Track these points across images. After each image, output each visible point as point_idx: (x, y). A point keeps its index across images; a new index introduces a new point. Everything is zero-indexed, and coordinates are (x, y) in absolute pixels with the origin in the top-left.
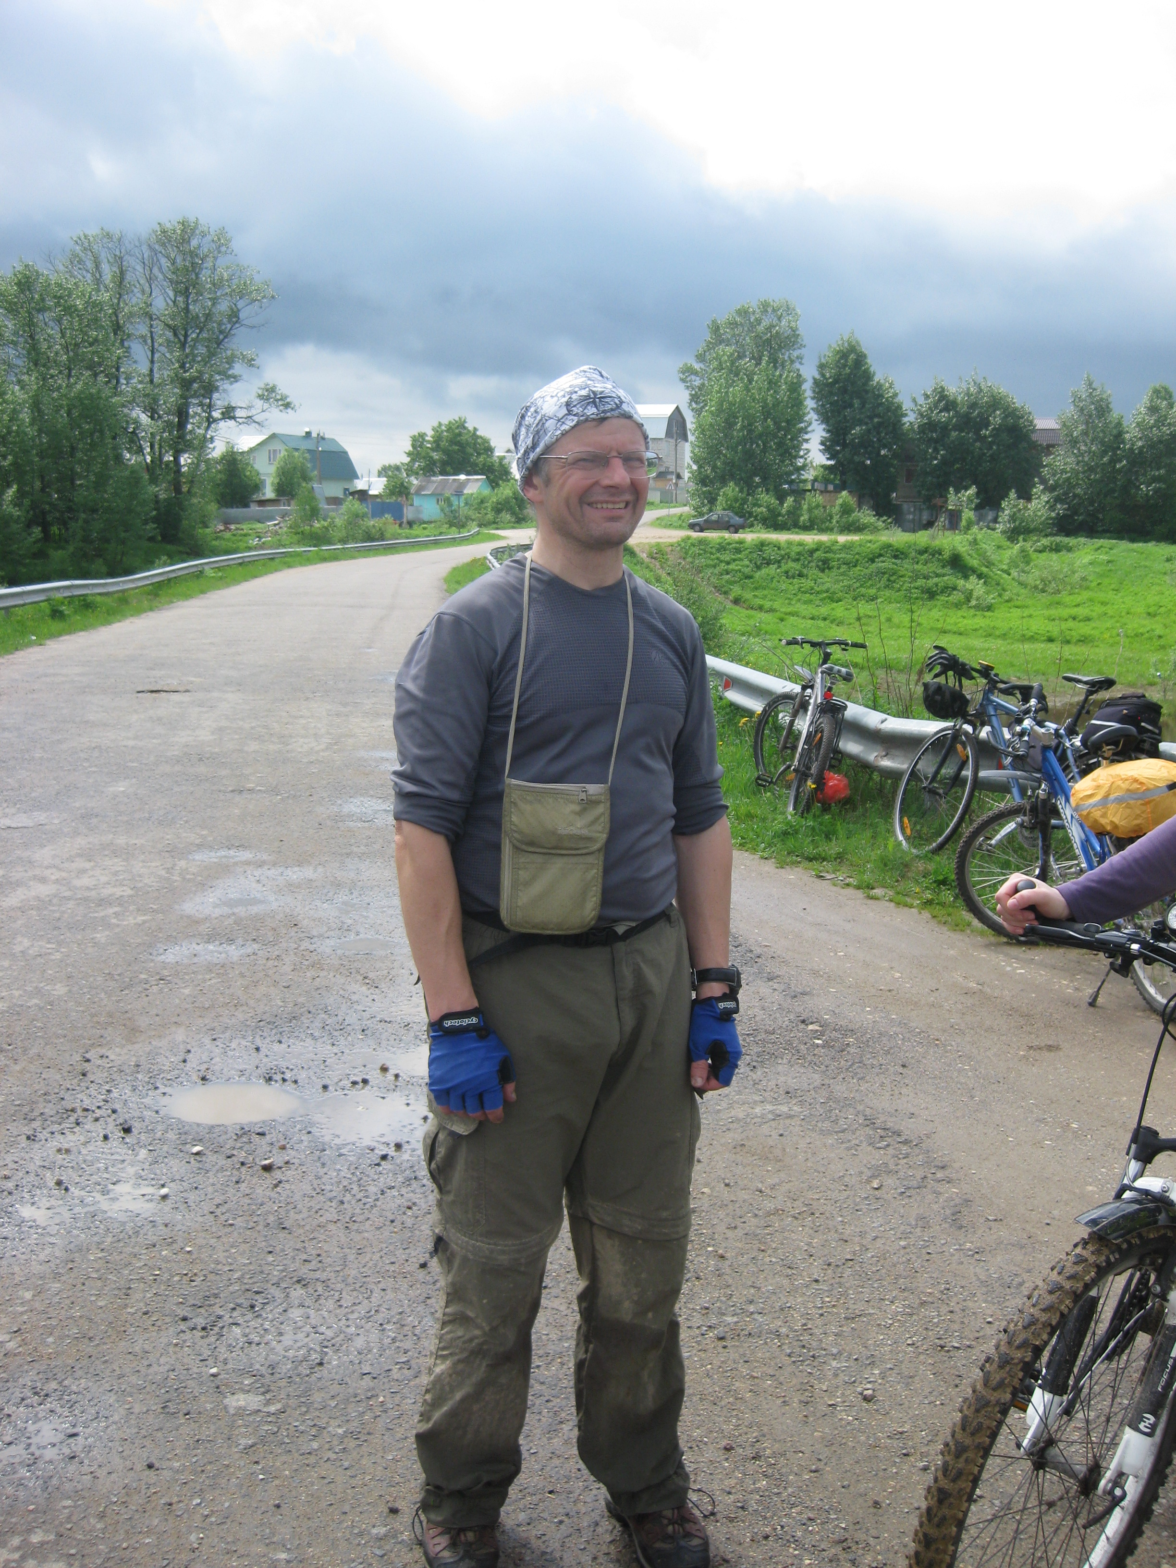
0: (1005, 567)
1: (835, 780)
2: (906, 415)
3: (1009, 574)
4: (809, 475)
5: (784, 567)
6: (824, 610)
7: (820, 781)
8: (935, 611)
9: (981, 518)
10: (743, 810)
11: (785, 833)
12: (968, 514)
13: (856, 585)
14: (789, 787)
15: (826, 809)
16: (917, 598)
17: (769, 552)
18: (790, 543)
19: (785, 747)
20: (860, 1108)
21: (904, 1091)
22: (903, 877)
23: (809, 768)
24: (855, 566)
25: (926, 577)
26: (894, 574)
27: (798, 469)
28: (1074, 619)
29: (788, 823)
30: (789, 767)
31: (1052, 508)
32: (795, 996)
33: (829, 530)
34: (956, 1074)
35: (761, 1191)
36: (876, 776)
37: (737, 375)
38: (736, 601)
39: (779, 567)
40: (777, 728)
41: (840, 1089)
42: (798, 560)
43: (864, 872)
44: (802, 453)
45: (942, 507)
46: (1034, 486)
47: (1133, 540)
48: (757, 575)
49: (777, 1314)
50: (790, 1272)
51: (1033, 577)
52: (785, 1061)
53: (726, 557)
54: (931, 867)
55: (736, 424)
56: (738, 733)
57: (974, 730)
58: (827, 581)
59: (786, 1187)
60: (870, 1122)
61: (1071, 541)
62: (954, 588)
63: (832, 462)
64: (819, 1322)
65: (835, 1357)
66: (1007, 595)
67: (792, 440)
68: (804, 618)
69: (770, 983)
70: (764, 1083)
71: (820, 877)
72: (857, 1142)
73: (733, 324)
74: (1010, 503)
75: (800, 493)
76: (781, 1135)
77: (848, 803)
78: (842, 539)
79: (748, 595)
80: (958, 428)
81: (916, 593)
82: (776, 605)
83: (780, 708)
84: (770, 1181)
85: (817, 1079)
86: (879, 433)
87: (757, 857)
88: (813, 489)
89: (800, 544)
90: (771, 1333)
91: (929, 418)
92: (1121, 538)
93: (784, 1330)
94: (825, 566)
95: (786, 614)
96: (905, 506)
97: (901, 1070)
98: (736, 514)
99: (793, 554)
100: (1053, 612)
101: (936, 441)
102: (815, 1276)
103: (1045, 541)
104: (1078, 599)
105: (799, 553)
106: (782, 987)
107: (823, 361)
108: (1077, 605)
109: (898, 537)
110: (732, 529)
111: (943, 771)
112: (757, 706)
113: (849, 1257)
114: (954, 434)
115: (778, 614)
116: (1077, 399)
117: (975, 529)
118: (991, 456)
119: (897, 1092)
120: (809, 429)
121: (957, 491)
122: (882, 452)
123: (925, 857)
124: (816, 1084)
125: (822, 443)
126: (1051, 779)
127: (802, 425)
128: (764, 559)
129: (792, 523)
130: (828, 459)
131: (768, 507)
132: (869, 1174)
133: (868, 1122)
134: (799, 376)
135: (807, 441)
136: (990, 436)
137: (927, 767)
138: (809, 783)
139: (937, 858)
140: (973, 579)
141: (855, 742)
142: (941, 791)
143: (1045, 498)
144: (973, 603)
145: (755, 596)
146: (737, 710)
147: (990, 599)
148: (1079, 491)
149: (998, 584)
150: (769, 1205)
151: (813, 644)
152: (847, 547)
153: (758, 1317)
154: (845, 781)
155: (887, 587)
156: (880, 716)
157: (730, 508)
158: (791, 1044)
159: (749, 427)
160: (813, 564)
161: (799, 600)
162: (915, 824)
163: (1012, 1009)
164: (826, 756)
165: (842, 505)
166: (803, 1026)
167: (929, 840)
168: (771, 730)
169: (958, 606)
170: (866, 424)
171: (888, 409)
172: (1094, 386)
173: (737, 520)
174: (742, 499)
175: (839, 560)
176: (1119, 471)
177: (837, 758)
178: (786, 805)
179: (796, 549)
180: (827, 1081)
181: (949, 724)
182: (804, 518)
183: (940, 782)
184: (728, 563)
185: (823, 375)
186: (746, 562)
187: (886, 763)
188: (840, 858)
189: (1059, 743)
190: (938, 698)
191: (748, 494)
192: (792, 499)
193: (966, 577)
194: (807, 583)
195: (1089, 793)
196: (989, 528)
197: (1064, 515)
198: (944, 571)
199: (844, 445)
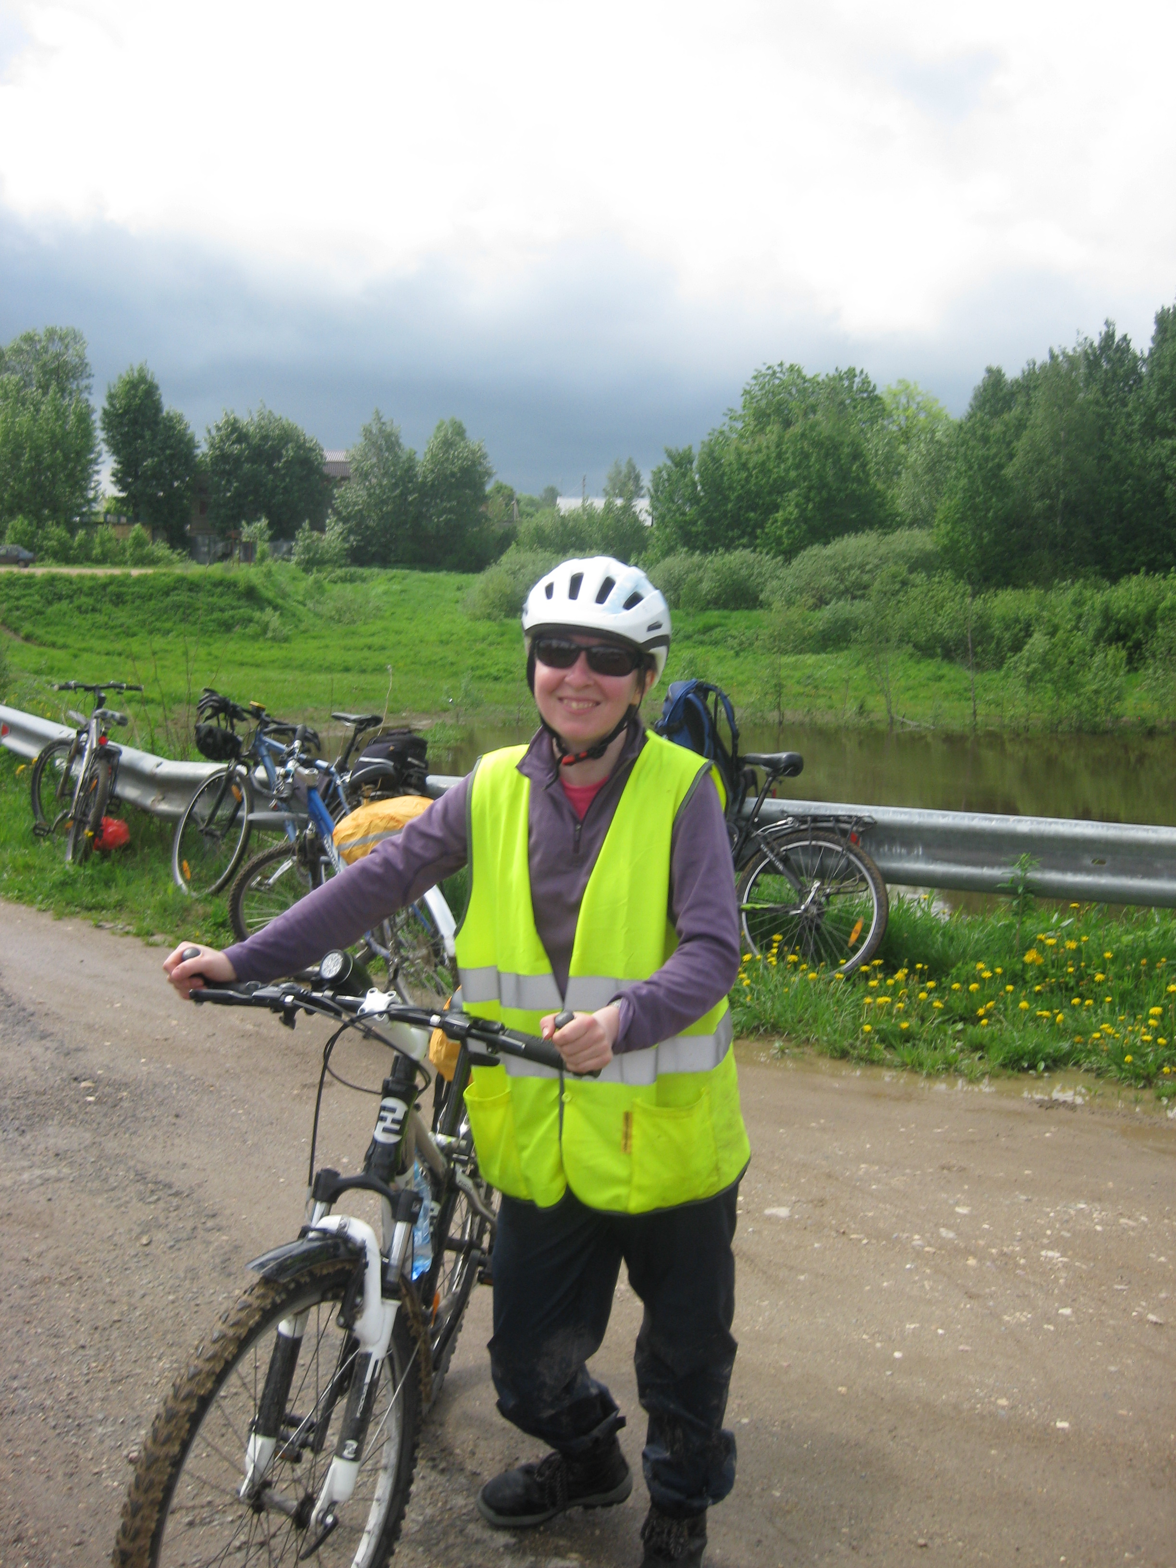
0: (300, 598)
1: (114, 826)
2: (198, 447)
3: (305, 605)
4: (100, 507)
5: (77, 602)
6: (119, 646)
7: (97, 827)
8: (231, 643)
9: (276, 550)
10: (20, 861)
11: (64, 884)
12: (262, 546)
13: (150, 620)
14: (67, 833)
15: (105, 855)
16: (213, 631)
17: (60, 587)
18: (82, 578)
19: (63, 795)
20: (132, 1163)
21: (177, 1141)
22: (183, 921)
23: (85, 814)
24: (150, 600)
25: (222, 610)
26: (189, 608)
27: (89, 502)
28: (370, 648)
29: (66, 873)
30: (66, 815)
31: (345, 540)
32: (68, 1054)
33: (123, 563)
34: (229, 1120)
35: (27, 1260)
36: (156, 820)
37: (23, 404)
38: (28, 638)
39: (71, 602)
40: (54, 774)
41: (111, 1146)
42: (91, 594)
43: (144, 919)
44: (93, 485)
45: (236, 539)
46: (328, 517)
47: (425, 570)
48: (50, 610)
49: (42, 1387)
50: (56, 1341)
51: (328, 608)
52: (55, 1122)
53: (16, 592)
54: (210, 909)
55: (23, 455)
56: (16, 781)
57: (249, 770)
58: (122, 616)
59: (52, 1254)
60: (141, 1177)
61: (365, 571)
62: (250, 620)
63: (123, 495)
64: (85, 1389)
65: (101, 1422)
66: (302, 627)
67: (82, 471)
68: (99, 653)
69: (43, 1042)
70: (33, 1147)
71: (98, 927)
72: (127, 1199)
73: (18, 351)
74: (304, 535)
75: (90, 525)
76: (50, 1200)
77: (128, 849)
78: (136, 572)
79: (39, 632)
80: (251, 460)
81: (212, 626)
82: (70, 641)
83: (57, 754)
84: (37, 1249)
85: (88, 1137)
86: (171, 465)
87: (34, 909)
88: (106, 522)
89: (93, 578)
90: (35, 1407)
91: (222, 450)
92: (412, 568)
93: (48, 1402)
94: (119, 600)
95: (80, 650)
96: (200, 539)
97: (174, 1120)
98: (26, 547)
99: (85, 589)
100: (348, 642)
101: (229, 473)
102: (82, 1342)
103: (340, 572)
104: (373, 628)
105: (91, 588)
106: (55, 1045)
107: (113, 391)
108: (373, 635)
109: (194, 570)
110: (22, 563)
111: (219, 813)
112: (33, 751)
113: (116, 1318)
114: (247, 466)
115: (71, 651)
116: (367, 433)
117: (269, 561)
118: (285, 488)
119: (169, 1143)
120: (100, 460)
121: (249, 524)
122: (176, 484)
123: (206, 900)
124: (87, 1143)
125: (114, 475)
126: (317, 818)
127: (92, 456)
128: (55, 594)
129: (84, 557)
130: (120, 491)
131: (59, 540)
132: (139, 1230)
133: (139, 1178)
134: (88, 406)
135: (98, 472)
136: (283, 468)
137: (203, 809)
138: (87, 831)
139: (217, 901)
140: (269, 610)
141: (134, 786)
142: (218, 833)
143: (339, 528)
144: (270, 634)
145: (47, 633)
146: (15, 757)
147: (287, 630)
148: (371, 524)
149: (294, 615)
150: (35, 1274)
151: (88, 689)
152: (141, 581)
153: (23, 1393)
154: (125, 827)
155: (181, 621)
156: (158, 759)
157: (19, 542)
158: (63, 1104)
159: (37, 458)
160: (107, 599)
161: (93, 636)
162: (194, 868)
163: (287, 1048)
164: (102, 803)
165: (135, 538)
166: (75, 1084)
167: (208, 883)
168: (47, 776)
169: (255, 638)
170: (158, 456)
171: (181, 441)
172: (383, 420)
173: (26, 554)
174: (32, 532)
175: (133, 594)
176: (411, 503)
177: (115, 804)
178: (65, 854)
179: (91, 583)
180: (98, 1139)
181: (224, 766)
182: (97, 551)
183: (217, 824)
184: (18, 599)
185: (112, 405)
186: (37, 597)
187: (164, 807)
188: (120, 906)
189: (330, 783)
190: (210, 740)
191: (38, 527)
192: (84, 532)
193: (262, 609)
194: (100, 618)
195: (350, 832)
196: (284, 559)
197: (358, 547)
198: (241, 603)
199: (136, 477)
